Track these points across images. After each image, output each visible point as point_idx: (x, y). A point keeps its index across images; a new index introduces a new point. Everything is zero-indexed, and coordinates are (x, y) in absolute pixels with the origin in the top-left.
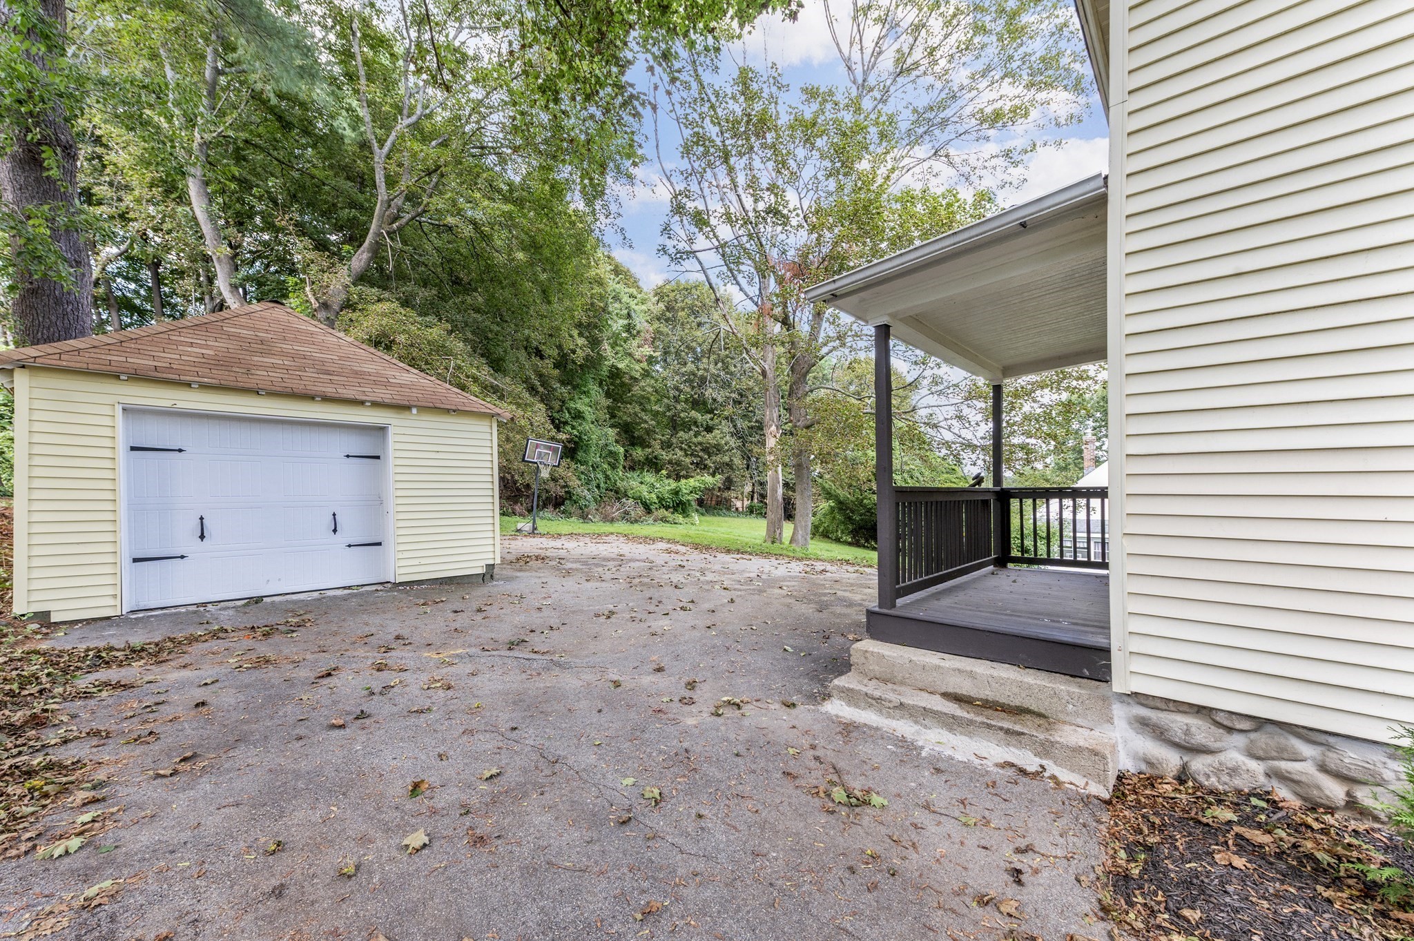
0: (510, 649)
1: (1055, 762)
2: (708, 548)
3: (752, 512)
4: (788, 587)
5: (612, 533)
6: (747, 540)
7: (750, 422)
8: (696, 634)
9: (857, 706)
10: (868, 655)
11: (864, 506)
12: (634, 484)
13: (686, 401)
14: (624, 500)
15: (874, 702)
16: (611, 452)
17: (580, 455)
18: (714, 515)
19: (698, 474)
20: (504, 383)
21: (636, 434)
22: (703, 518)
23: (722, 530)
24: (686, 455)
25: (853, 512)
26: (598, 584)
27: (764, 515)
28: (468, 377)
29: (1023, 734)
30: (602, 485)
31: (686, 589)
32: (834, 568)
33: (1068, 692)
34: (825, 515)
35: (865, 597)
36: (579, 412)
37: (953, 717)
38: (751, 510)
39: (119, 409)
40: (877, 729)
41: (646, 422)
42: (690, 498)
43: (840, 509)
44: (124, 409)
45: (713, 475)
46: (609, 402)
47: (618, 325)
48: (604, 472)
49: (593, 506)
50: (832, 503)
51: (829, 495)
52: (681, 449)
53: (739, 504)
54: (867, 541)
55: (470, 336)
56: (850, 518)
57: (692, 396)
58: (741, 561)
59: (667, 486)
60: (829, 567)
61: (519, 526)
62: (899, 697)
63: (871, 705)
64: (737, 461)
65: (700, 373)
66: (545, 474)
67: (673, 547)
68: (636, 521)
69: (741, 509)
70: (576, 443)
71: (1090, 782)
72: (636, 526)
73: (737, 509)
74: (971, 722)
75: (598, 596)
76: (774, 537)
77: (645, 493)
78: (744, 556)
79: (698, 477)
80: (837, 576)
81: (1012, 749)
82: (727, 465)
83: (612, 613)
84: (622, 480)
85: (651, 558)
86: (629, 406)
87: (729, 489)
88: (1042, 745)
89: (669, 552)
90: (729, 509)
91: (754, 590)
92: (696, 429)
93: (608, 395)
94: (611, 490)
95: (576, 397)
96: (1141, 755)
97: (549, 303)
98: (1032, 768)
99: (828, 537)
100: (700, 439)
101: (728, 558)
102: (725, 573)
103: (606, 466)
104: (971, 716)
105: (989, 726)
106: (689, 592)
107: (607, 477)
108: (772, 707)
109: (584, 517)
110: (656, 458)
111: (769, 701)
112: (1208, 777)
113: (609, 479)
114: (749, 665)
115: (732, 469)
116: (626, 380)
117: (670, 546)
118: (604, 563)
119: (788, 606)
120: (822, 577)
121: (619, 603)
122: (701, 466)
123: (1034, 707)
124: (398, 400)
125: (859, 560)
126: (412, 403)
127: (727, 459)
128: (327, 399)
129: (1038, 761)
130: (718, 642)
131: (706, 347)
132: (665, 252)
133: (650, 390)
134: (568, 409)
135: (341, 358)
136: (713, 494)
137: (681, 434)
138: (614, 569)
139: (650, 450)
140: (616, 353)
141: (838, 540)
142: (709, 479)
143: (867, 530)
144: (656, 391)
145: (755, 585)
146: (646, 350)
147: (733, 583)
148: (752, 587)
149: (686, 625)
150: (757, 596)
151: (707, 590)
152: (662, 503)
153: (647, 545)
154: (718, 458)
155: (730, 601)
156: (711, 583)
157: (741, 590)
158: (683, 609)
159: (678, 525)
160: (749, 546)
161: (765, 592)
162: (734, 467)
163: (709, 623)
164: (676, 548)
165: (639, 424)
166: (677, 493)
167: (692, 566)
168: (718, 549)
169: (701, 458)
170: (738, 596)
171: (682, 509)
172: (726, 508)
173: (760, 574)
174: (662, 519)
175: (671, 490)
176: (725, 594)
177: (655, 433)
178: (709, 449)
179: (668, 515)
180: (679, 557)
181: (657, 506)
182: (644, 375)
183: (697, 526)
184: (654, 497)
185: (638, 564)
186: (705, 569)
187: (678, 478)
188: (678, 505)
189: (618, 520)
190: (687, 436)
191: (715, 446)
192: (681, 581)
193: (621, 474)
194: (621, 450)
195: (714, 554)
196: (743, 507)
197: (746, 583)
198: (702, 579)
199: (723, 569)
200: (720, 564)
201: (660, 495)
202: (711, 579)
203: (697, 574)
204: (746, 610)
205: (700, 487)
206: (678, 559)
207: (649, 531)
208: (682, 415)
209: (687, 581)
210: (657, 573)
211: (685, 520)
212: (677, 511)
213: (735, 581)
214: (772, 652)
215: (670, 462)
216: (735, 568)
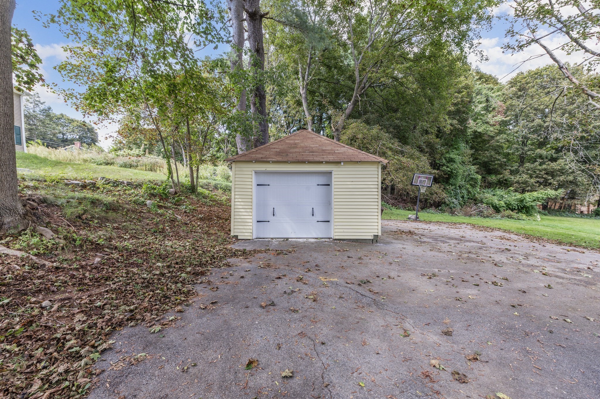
0: (359, 285)
2: (539, 239)
3: (597, 214)
5: (464, 223)
8: (498, 309)
12: (487, 195)
13: (533, 144)
14: (479, 204)
16: (472, 178)
17: (451, 181)
19: (541, 189)
20: (407, 149)
21: (491, 167)
22: (544, 217)
24: (532, 177)
26: (437, 254)
28: (387, 148)
30: (465, 196)
31: (504, 268)
36: (452, 158)
39: (253, 172)
41: (499, 160)
42: (533, 204)
44: (255, 172)
45: (556, 190)
46: (472, 151)
47: (479, 108)
48: (467, 189)
49: (459, 207)
52: (527, 174)
53: (584, 209)
55: (391, 130)
57: (538, 140)
58: (572, 252)
59: (513, 197)
61: (410, 216)
65: (547, 124)
66: (423, 191)
67: (507, 235)
68: (488, 217)
69: (586, 213)
70: (449, 175)
72: (486, 220)
73: (582, 212)
75: (431, 262)
77: (496, 201)
78: (577, 249)
79: (542, 191)
82: (571, 182)
83: (434, 275)
84: (480, 194)
85: (485, 241)
86: (486, 152)
87: (573, 198)
89: (502, 238)
90: (573, 212)
91: (580, 281)
92: (541, 161)
93: (472, 148)
94: (472, 199)
95: (450, 151)
97: (433, 105)
100: (544, 166)
101: (557, 248)
102: (549, 260)
103: (468, 186)
106: (508, 270)
107: (469, 192)
109: (452, 213)
110: (506, 180)
113: (470, 193)
115: (577, 185)
116: (486, 138)
117: (504, 234)
118: (448, 241)
121: (444, 269)
122: (546, 184)
124: (337, 160)
126: (341, 160)
127: (571, 178)
128: (310, 162)
132: (509, 47)
133: (503, 141)
134: (445, 158)
135: (320, 146)
136: (556, 202)
137: (527, 164)
138: (453, 245)
139: (501, 176)
140: (477, 124)
142: (552, 192)
144: (508, 141)
145: (582, 276)
146: (500, 118)
147: (557, 270)
148: (578, 278)
149: (492, 298)
150: (582, 287)
151: (526, 272)
152: (509, 207)
153: (486, 232)
154: (562, 178)
155: (547, 285)
156: (532, 267)
157: (563, 278)
158: (494, 283)
159: (520, 221)
160: (583, 241)
161: (594, 285)
162: (579, 183)
163: (515, 302)
164: (509, 236)
165: (494, 161)
166: (522, 201)
167: (518, 251)
168: (548, 240)
169: (545, 178)
170: (558, 283)
171: (526, 211)
172: (569, 211)
173: (591, 267)
174: (508, 217)
175: (517, 199)
176: (543, 278)
177: (506, 165)
178: (552, 172)
179: (513, 214)
180: (508, 243)
181: (505, 208)
182: (499, 133)
183: (537, 223)
184: (502, 203)
185: (472, 244)
186: (530, 255)
187: (523, 191)
188: (522, 208)
189: (475, 215)
190: (532, 166)
191: (559, 170)
192: (502, 261)
193: (479, 190)
194: (480, 177)
195: (544, 244)
196: (588, 211)
197: (571, 272)
198: (524, 262)
199: (548, 257)
200: (547, 252)
201: (507, 202)
202: (533, 263)
203: (521, 258)
204: (563, 299)
205: (543, 197)
206: (507, 244)
207: (492, 223)
208: (529, 153)
209: (508, 262)
210: (484, 252)
211: (528, 218)
212: (521, 212)
213: (559, 268)
214: (588, 357)
215: (518, 182)
216: (562, 258)
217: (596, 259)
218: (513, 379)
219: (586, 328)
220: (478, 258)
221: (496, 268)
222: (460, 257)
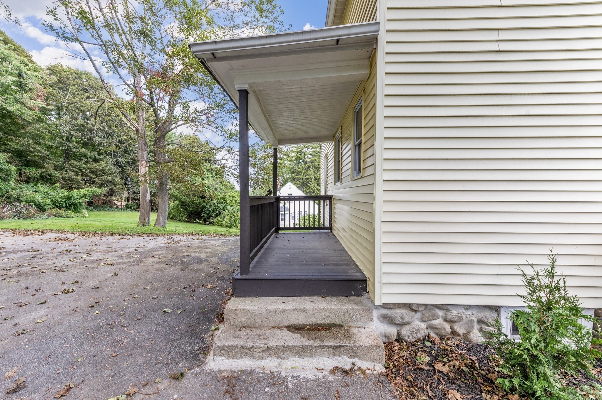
1: (359, 359)
2: (94, 234)
3: (128, 208)
4: (158, 255)
6: (125, 226)
7: (126, 159)
8: (78, 317)
9: (235, 357)
10: (237, 312)
11: (195, 204)
13: (78, 142)
14: (16, 203)
15: (248, 351)
18: (100, 210)
19: (87, 187)
21: (29, 158)
22: (91, 213)
23: (107, 219)
24: (78, 175)
25: (189, 206)
27: (136, 210)
29: (342, 346)
31: (71, 271)
32: (185, 238)
33: (353, 309)
34: (173, 208)
35: (208, 255)
37: (302, 347)
38: (127, 207)
40: (252, 372)
41: (39, 151)
42: (80, 201)
43: (182, 205)
45: (100, 187)
50: (177, 202)
51: (176, 198)
52: (73, 171)
53: (119, 204)
54: (195, 220)
56: (186, 209)
57: (82, 139)
58: (122, 240)
59: (60, 194)
60: (182, 238)
62: (266, 342)
63: (245, 354)
64: (118, 180)
65: (89, 126)
67: (62, 236)
68: (29, 217)
69: (120, 207)
71: (376, 364)
72: (29, 221)
73: (117, 207)
74: (313, 347)
76: (144, 223)
77: (40, 199)
78: (124, 237)
79: (88, 188)
80: (188, 243)
81: (337, 358)
82: (110, 182)
84: (15, 189)
85: (36, 247)
86: (21, 139)
87: (112, 195)
88: (352, 350)
89: (57, 240)
90: (112, 207)
91: (134, 261)
92: (85, 160)
94: (2, 196)
96: (383, 334)
98: (348, 367)
99: (175, 219)
100: (89, 166)
101: (111, 239)
102: (109, 252)
104: (310, 343)
105: (324, 347)
106: (75, 272)
108: (161, 387)
110: (49, 175)
111: (157, 380)
112: (409, 336)
114: (134, 339)
115: (114, 184)
116: (19, 120)
117: (59, 235)
119: (161, 270)
120: (179, 245)
122: (91, 182)
123: (337, 322)
125: (198, 232)
127: (110, 178)
129: (350, 360)
130: (101, 322)
131: (93, 111)
133: (44, 131)
136: (99, 199)
137: (73, 161)
139: (44, 170)
141: (180, 220)
142: (96, 190)
143: (196, 215)
144: (50, 132)
145: (134, 257)
146: (39, 103)
147: (116, 258)
148: (132, 260)
149: (67, 309)
150: (136, 266)
151: (93, 268)
152: (56, 204)
153: (35, 236)
154: (104, 178)
155: (113, 274)
156: (96, 262)
157: (122, 264)
158: (65, 292)
159: (69, 219)
160: (127, 229)
161: (142, 261)
162: (116, 183)
163: (92, 301)
164: (65, 236)
165: (33, 152)
166: (69, 198)
167: (80, 249)
168: (103, 234)
169: (90, 177)
170: (120, 269)
171: (74, 208)
172: (109, 206)
173: (137, 249)
174: (55, 215)
175: (64, 196)
176: (109, 269)
177: (49, 159)
178: (96, 172)
179: (62, 212)
180: (67, 243)
181: (50, 207)
182: (37, 120)
183: (86, 219)
184: (48, 201)
185: (20, 254)
186: (91, 251)
187: (70, 189)
188: (70, 206)
189: (9, 218)
190: (78, 163)
191: (101, 171)
192: (66, 264)
193: (13, 185)
194: (14, 168)
195: (99, 237)
196: (121, 205)
197: (126, 257)
198: (88, 259)
199: (107, 249)
200: (105, 245)
201: (54, 200)
202: (96, 258)
203: (84, 256)
204: (128, 280)
205: (89, 194)
206: (66, 245)
207: (40, 225)
208: (74, 150)
209: (72, 263)
210: (40, 260)
211: (77, 215)
212: (69, 209)
213: (117, 256)
214: (154, 317)
215: (63, 178)
216: (117, 247)
217: (138, 242)
218: (113, 377)
219: (147, 296)
220: (34, 269)
221: (61, 275)
222: (5, 277)
